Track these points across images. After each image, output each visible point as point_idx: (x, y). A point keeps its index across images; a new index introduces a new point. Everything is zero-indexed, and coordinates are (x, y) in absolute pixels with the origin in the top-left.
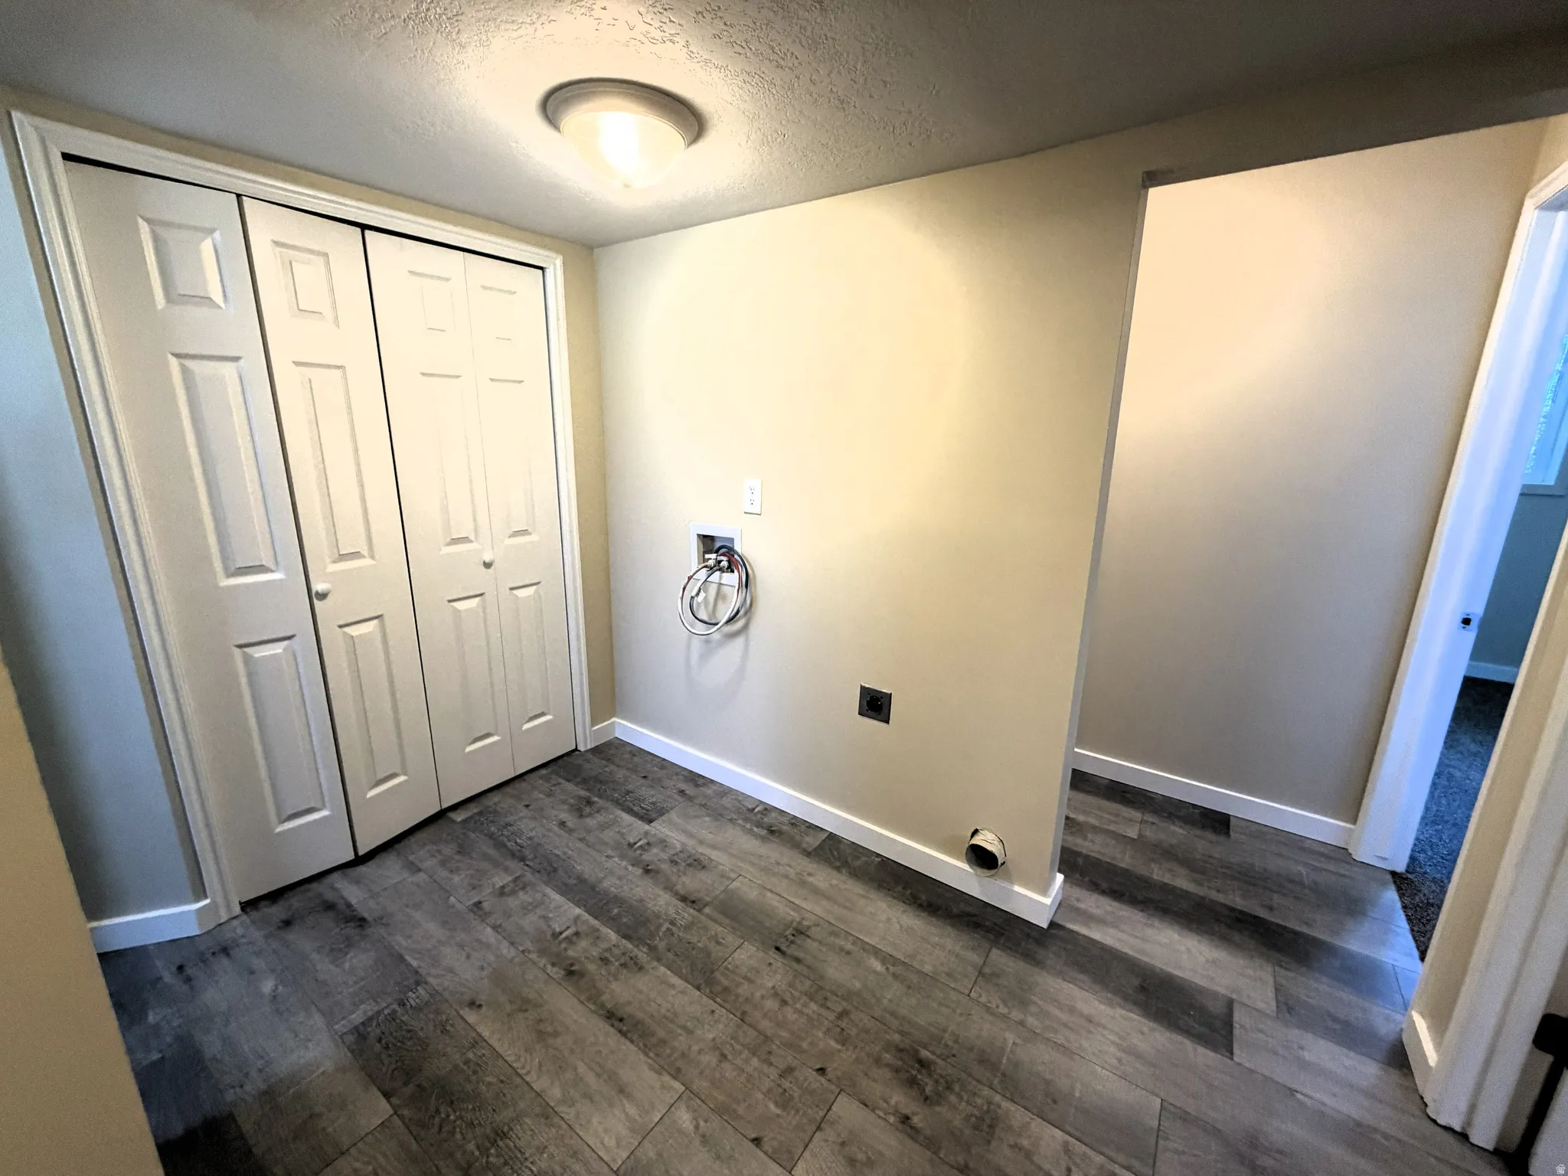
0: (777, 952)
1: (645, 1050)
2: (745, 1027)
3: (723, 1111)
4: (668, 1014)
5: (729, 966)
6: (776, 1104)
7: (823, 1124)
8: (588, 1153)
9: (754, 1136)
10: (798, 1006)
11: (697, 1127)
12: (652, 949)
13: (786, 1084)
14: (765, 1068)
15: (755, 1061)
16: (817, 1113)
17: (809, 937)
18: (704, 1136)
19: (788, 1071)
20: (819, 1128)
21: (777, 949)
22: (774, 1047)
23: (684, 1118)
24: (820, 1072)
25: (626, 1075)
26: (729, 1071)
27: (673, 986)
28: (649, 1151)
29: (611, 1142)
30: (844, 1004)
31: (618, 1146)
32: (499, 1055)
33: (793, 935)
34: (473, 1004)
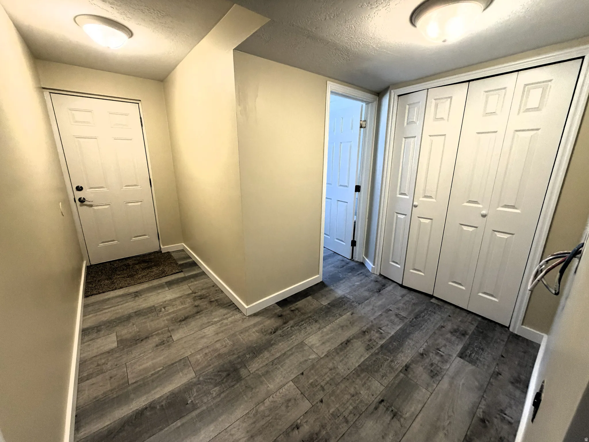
0: (380, 400)
1: (336, 349)
2: (341, 379)
3: (313, 366)
4: (348, 356)
5: (370, 378)
6: (312, 382)
7: (303, 395)
8: (309, 336)
9: (304, 373)
10: (351, 401)
11: (310, 359)
12: (377, 354)
13: (319, 387)
14: (325, 382)
15: (328, 379)
16: (307, 395)
17: (393, 418)
18: (307, 360)
19: (323, 389)
20: (302, 393)
21: (382, 401)
22: (333, 386)
23: (313, 356)
24: (321, 400)
25: (328, 344)
26: (325, 371)
27: (360, 358)
28: (306, 348)
29: (310, 340)
30: (352, 423)
31: (309, 342)
32: (336, 320)
33: (392, 411)
34: (352, 314)
